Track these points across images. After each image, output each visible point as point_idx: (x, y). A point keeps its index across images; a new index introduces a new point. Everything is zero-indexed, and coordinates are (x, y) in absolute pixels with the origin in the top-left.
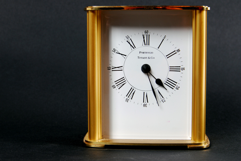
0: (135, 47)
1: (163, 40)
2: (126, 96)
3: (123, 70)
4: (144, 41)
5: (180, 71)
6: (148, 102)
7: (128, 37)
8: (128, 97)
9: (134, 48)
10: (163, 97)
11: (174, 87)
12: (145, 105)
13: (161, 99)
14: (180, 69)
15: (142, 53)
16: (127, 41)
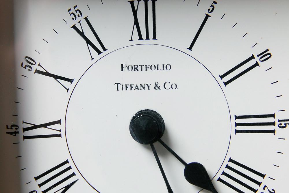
0: (105, 50)
1: (207, 16)
3: (63, 133)
4: (136, 23)
5: (273, 132)
7: (76, 13)
9: (99, 53)
14: (273, 124)
15: (130, 68)
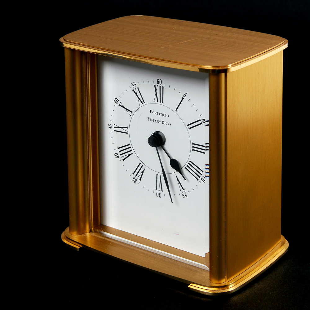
0: (144, 103)
1: (183, 98)
2: (134, 174)
3: (128, 132)
4: (156, 94)
6: (162, 191)
7: (134, 85)
8: (136, 176)
9: (142, 103)
10: (183, 190)
11: (200, 177)
12: (159, 195)
13: (181, 192)
15: (153, 112)
16: (133, 90)
